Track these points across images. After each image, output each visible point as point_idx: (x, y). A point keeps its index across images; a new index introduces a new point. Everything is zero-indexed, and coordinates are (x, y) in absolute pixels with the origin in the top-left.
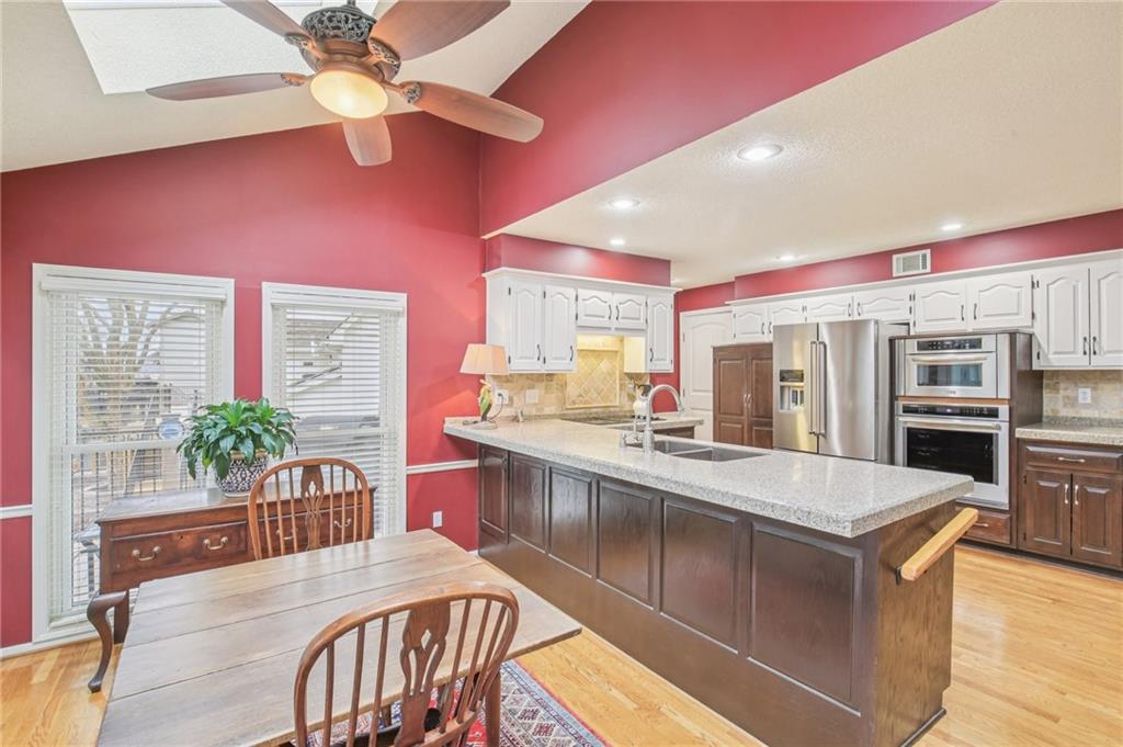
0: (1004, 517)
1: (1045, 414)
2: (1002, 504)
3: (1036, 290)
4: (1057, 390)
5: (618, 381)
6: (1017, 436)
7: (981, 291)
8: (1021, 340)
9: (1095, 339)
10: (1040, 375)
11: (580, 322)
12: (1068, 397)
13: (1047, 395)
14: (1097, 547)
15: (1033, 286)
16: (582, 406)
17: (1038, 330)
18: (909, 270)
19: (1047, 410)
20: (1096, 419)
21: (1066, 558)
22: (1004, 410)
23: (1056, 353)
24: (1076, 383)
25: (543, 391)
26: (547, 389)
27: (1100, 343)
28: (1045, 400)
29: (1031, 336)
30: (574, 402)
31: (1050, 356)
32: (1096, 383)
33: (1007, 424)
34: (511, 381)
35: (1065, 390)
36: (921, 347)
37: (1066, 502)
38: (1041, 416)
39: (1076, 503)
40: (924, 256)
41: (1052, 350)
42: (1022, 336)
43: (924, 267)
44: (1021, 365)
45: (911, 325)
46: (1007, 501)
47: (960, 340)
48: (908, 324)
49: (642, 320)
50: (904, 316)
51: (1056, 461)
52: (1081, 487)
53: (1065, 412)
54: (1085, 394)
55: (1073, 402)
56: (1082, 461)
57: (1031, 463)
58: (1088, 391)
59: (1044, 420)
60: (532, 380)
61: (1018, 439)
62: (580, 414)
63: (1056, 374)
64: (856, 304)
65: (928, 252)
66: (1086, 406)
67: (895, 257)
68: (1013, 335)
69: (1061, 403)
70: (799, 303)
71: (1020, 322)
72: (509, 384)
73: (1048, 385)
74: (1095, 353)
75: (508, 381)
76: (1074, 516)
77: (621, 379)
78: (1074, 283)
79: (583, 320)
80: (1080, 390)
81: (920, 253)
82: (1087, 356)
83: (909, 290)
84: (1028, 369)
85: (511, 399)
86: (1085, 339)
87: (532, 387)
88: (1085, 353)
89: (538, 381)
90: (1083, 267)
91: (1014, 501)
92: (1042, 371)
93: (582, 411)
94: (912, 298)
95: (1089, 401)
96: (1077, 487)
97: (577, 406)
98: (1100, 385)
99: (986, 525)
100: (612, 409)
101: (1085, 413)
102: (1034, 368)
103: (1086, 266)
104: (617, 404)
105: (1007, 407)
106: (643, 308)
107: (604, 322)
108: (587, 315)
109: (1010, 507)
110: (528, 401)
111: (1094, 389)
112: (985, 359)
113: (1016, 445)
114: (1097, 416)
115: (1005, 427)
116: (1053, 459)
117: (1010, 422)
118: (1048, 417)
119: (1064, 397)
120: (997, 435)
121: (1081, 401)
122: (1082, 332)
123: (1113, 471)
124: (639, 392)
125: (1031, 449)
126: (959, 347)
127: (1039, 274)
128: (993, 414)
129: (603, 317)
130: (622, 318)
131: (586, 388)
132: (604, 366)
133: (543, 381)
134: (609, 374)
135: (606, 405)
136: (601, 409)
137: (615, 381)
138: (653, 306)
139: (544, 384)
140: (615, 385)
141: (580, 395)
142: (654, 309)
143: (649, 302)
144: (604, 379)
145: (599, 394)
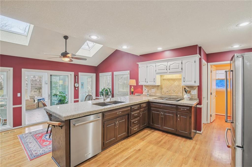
5: (182, 88)
16: (168, 94)
25: (156, 90)
26: (157, 89)
30: (165, 93)
34: (148, 87)
49: (180, 69)
60: (153, 87)
62: (167, 97)
72: (148, 88)
75: (147, 87)
79: (158, 71)
85: (148, 91)
87: (153, 88)
89: (155, 87)
97: (166, 94)
104: (181, 95)
106: (180, 65)
107: (165, 71)
108: (159, 70)
110: (152, 92)
129: (164, 69)
130: (172, 69)
131: (170, 90)
132: (176, 83)
133: (156, 87)
134: (178, 86)
135: (177, 95)
136: (175, 96)
137: (180, 88)
138: (185, 63)
139: (156, 88)
140: (180, 89)
141: (168, 91)
142: (185, 64)
143: (183, 62)
144: (176, 87)
145: (174, 92)
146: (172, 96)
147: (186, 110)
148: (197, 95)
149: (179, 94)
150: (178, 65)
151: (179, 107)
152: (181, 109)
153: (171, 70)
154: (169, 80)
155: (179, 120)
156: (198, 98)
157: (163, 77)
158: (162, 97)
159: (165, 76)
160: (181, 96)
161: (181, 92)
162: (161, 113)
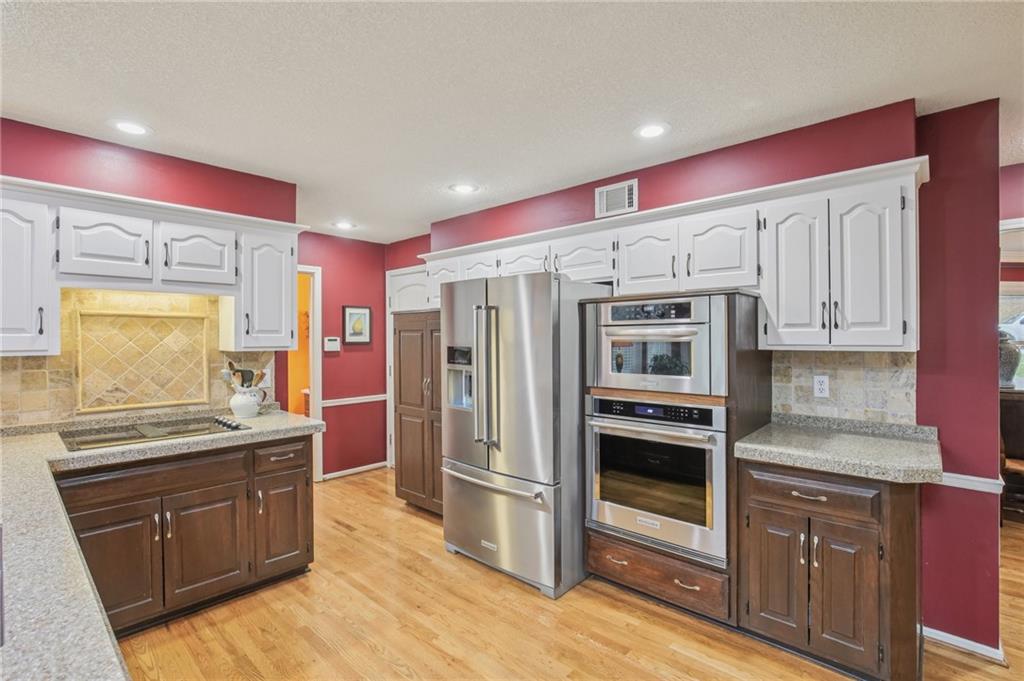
0: (718, 579)
1: (774, 410)
2: (718, 559)
3: (764, 233)
4: (787, 376)
5: (205, 364)
6: (737, 454)
7: (695, 236)
8: (742, 305)
9: (836, 304)
10: (768, 355)
11: (63, 266)
12: (801, 388)
13: (776, 384)
14: (844, 637)
15: (759, 229)
16: (121, 406)
17: (765, 291)
18: (614, 209)
19: (777, 406)
20: (835, 420)
21: (803, 649)
22: (719, 413)
23: (788, 325)
24: (810, 368)
25: (17, 387)
26: (26, 381)
27: (842, 313)
28: (774, 391)
29: (756, 298)
30: (100, 402)
31: (780, 330)
32: (835, 369)
33: (723, 435)
35: (799, 378)
36: (617, 314)
37: (802, 561)
38: (769, 414)
39: (816, 564)
40: (631, 190)
41: (782, 322)
42: (744, 299)
43: (631, 204)
44: (743, 341)
45: (615, 284)
46: (723, 555)
47: (664, 305)
48: (610, 283)
49: (227, 271)
50: (606, 272)
51: (789, 497)
52: (822, 540)
53: (799, 409)
54: (821, 384)
55: (806, 394)
56: (824, 499)
57: (753, 497)
58: (826, 379)
59: (774, 419)
61: (738, 459)
62: (114, 420)
63: (786, 355)
64: (553, 256)
65: (635, 182)
66: (823, 401)
67: (598, 191)
68: (731, 296)
69: (793, 396)
70: (492, 255)
71: (742, 279)
73: (777, 370)
74: (836, 326)
76: (812, 582)
77: (210, 361)
78: (811, 221)
80: (817, 379)
81: (625, 184)
82: (827, 330)
83: (610, 235)
84: (753, 348)
86: (824, 304)
88: (824, 326)
90: (821, 197)
91: (734, 554)
92: (771, 352)
93: (124, 414)
94: (615, 246)
95: (826, 394)
96: (816, 540)
97: (108, 402)
98: (840, 372)
99: (698, 588)
100: (191, 408)
101: (823, 411)
102: (762, 346)
103: (823, 196)
104: (205, 399)
105: (723, 409)
106: (229, 251)
107: (138, 268)
108: (83, 255)
109: (728, 564)
111: (833, 377)
112: (695, 333)
113: (737, 468)
114: (836, 416)
115: (721, 438)
116: (784, 492)
117: (728, 432)
118: (778, 415)
119: (796, 388)
120: (711, 451)
121: (817, 394)
122: (820, 296)
123: (866, 519)
124: (236, 382)
125: (756, 474)
126: (662, 316)
127: (767, 209)
128: (704, 418)
129: (132, 260)
130: (180, 264)
131: (132, 377)
132: (175, 340)
133: (15, 368)
134: (185, 353)
135: (180, 402)
136: (168, 410)
137: (199, 364)
138: (253, 249)
139: (17, 374)
140: (197, 371)
141: (117, 389)
142: (253, 254)
143: (242, 242)
144: (173, 361)
145: (162, 386)
146: (148, 412)
147: (292, 455)
148: (274, 389)
149: (189, 396)
150: (220, 248)
151: (261, 452)
152: (272, 459)
153: (173, 267)
154: (125, 319)
155: (261, 512)
156: (276, 400)
157: (81, 301)
158: (73, 429)
159: (99, 295)
160: (204, 404)
161: (201, 384)
162: (157, 518)
